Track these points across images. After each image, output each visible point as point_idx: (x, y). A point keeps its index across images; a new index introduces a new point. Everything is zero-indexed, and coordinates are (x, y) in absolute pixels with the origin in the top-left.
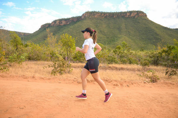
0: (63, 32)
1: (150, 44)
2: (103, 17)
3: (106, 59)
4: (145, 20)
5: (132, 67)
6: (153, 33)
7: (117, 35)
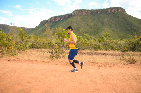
0: (58, 26)
1: (128, 34)
2: (89, 14)
3: (92, 46)
4: (124, 14)
5: (113, 53)
6: (131, 25)
7: (100, 27)
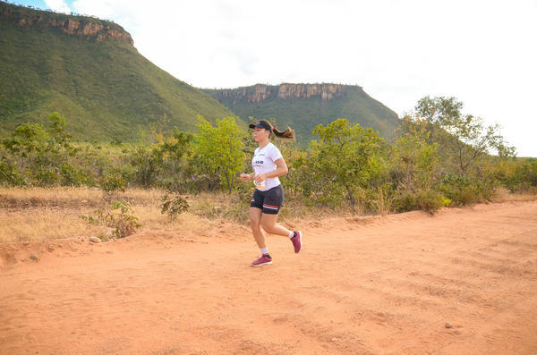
1: (140, 126)
4: (128, 52)
5: (71, 196)
6: (150, 93)
7: (31, 88)
